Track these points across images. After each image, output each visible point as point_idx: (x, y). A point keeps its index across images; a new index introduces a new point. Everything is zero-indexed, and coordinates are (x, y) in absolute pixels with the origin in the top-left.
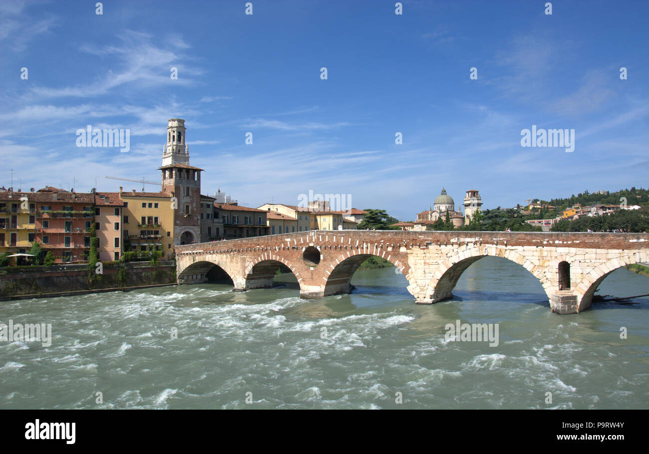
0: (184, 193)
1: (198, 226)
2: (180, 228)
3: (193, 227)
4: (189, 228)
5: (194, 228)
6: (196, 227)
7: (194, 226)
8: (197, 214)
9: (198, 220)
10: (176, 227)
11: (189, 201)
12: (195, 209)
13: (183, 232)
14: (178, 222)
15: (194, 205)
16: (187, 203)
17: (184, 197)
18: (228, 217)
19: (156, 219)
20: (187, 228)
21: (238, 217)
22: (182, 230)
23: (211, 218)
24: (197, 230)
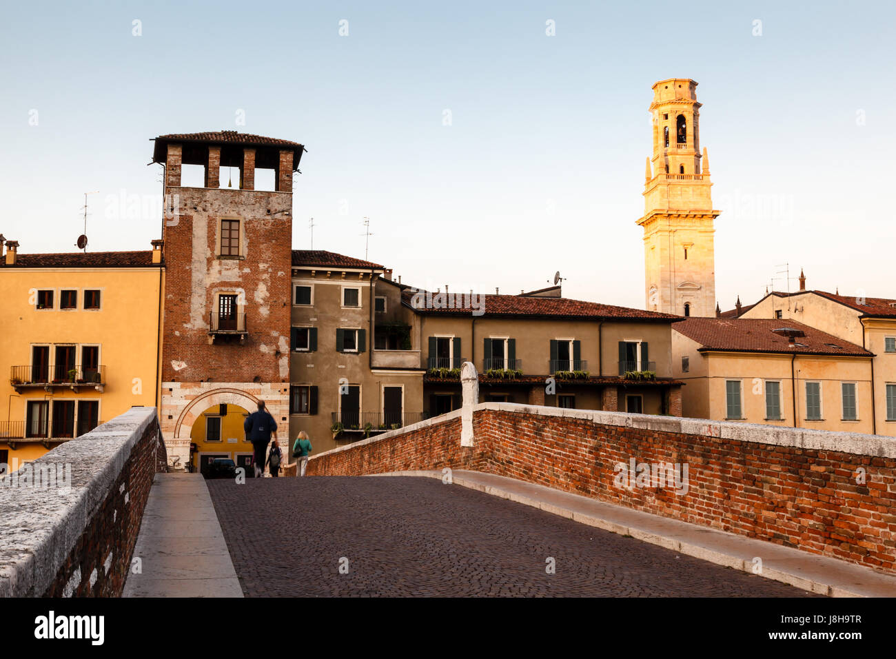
0: (211, 243)
1: (276, 379)
2: (187, 392)
3: (256, 386)
4: (235, 391)
5: (260, 391)
6: (267, 386)
7: (257, 379)
8: (275, 334)
9: (278, 354)
10: (167, 385)
11: (235, 279)
12: (264, 311)
13: (201, 407)
14: (177, 366)
15: (262, 292)
16: (224, 284)
17: (209, 261)
18: (457, 341)
19: (91, 354)
20: (224, 390)
21: (512, 343)
22: (196, 399)
23: (362, 349)
24: (277, 397)
